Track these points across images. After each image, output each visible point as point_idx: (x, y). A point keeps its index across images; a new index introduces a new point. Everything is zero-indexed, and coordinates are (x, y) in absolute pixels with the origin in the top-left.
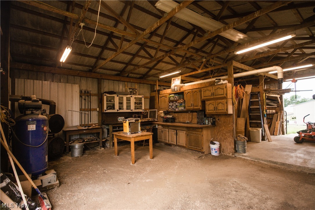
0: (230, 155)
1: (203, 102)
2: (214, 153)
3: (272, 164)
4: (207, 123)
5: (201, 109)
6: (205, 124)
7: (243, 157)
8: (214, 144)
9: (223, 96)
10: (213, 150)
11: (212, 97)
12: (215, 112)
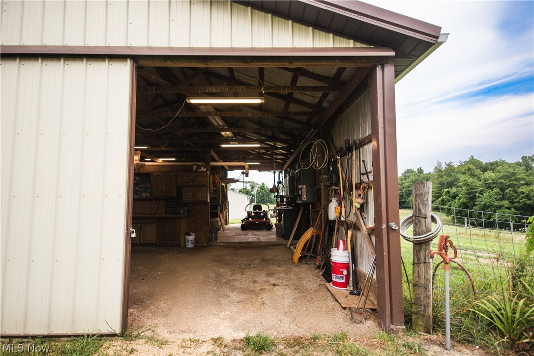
0: (205, 244)
1: (179, 189)
2: (190, 245)
3: (240, 245)
4: (182, 213)
5: (175, 196)
6: (179, 214)
7: (217, 244)
8: (190, 235)
9: (203, 184)
10: (190, 241)
11: (191, 184)
12: (194, 200)
